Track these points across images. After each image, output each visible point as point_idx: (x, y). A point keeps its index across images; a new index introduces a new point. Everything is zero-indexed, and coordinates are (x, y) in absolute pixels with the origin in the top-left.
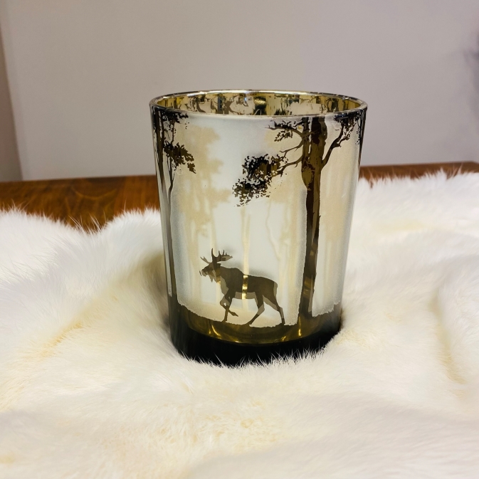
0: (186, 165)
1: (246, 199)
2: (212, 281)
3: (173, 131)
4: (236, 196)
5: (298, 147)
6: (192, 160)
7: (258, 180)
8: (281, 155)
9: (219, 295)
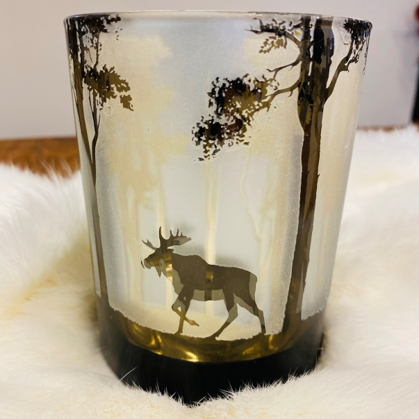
0: (118, 99)
1: (213, 149)
2: (160, 275)
3: (97, 48)
4: (198, 143)
5: (294, 64)
6: (128, 89)
7: (232, 118)
8: (269, 76)
9: (171, 296)
